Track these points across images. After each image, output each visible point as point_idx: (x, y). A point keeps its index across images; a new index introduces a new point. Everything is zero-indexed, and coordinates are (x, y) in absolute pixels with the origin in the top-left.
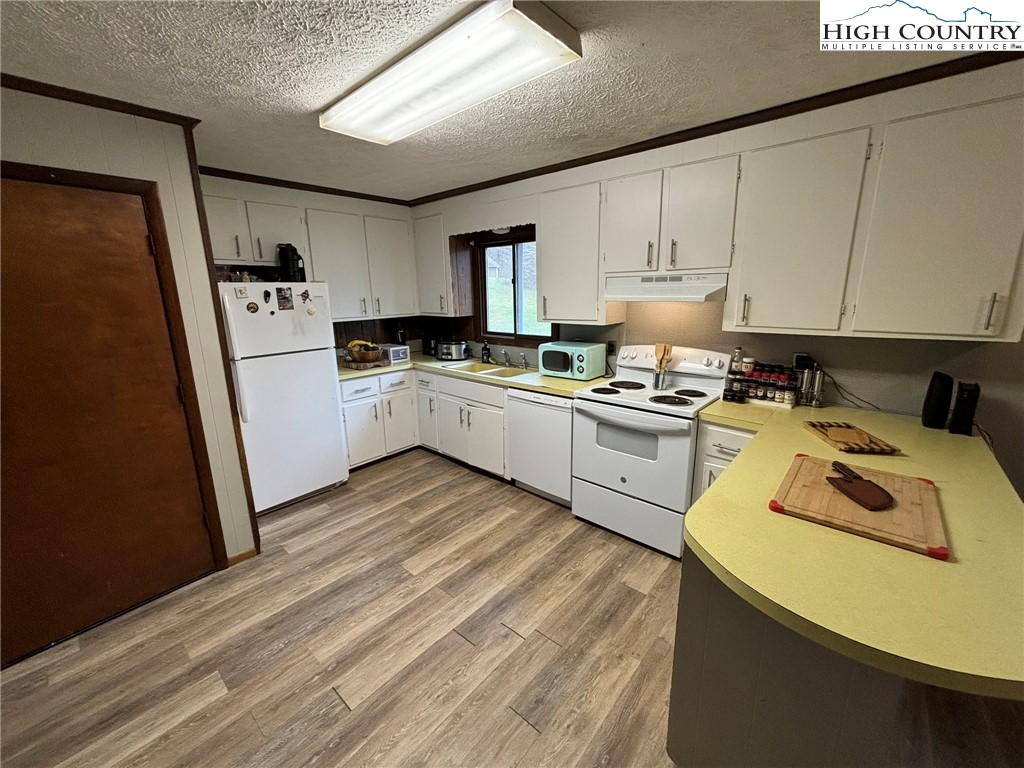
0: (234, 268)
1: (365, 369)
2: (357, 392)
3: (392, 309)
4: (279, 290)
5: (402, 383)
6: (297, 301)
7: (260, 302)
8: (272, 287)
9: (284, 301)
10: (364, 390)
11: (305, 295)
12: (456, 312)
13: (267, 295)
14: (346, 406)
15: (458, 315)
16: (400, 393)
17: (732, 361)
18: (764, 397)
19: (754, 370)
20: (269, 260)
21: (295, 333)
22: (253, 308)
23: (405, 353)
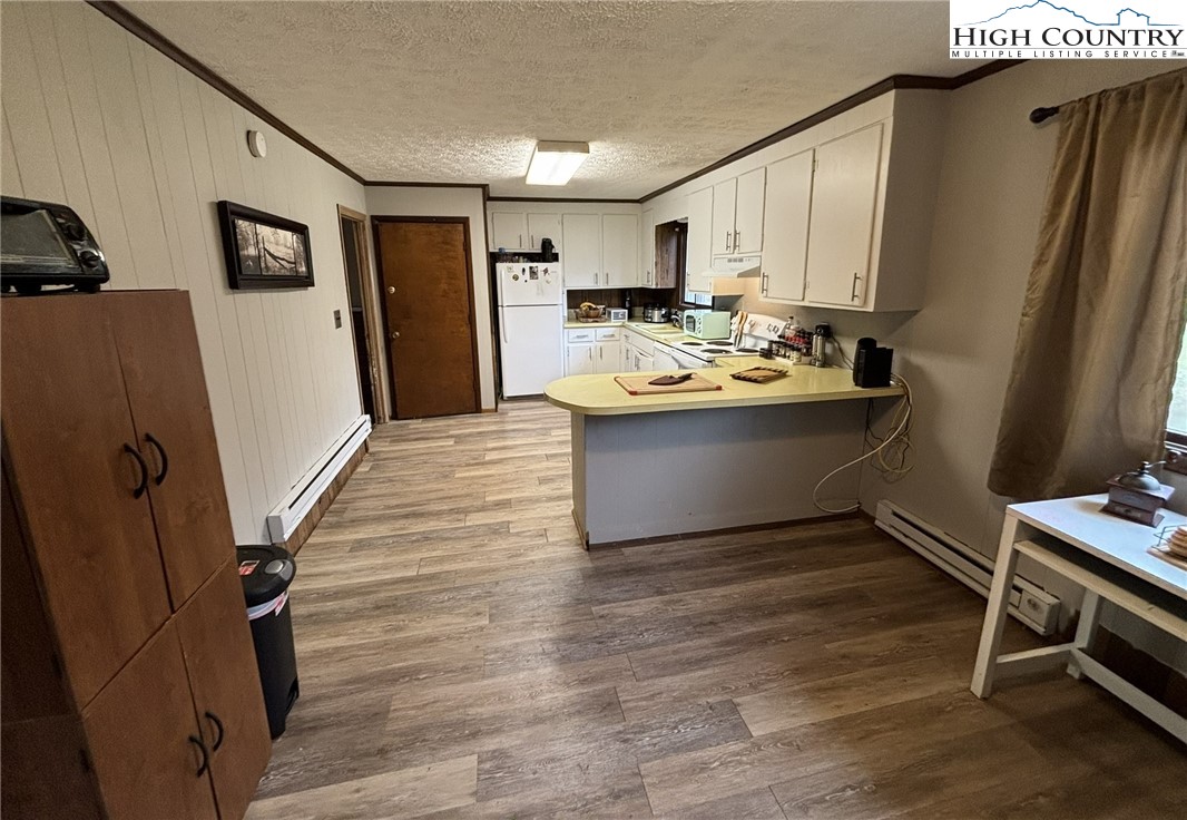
0: (515, 254)
1: (587, 322)
2: (578, 337)
3: (616, 283)
4: (531, 268)
5: (613, 336)
6: (540, 274)
7: (520, 274)
8: (527, 265)
9: (533, 273)
10: (584, 336)
11: (546, 271)
12: (657, 284)
13: (524, 270)
14: (570, 345)
15: (659, 287)
16: (611, 343)
17: (785, 327)
18: (784, 356)
19: (795, 336)
20: (537, 249)
21: (538, 294)
22: (516, 278)
23: (623, 315)
